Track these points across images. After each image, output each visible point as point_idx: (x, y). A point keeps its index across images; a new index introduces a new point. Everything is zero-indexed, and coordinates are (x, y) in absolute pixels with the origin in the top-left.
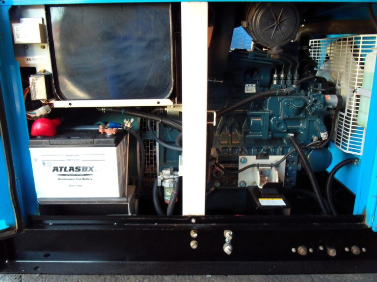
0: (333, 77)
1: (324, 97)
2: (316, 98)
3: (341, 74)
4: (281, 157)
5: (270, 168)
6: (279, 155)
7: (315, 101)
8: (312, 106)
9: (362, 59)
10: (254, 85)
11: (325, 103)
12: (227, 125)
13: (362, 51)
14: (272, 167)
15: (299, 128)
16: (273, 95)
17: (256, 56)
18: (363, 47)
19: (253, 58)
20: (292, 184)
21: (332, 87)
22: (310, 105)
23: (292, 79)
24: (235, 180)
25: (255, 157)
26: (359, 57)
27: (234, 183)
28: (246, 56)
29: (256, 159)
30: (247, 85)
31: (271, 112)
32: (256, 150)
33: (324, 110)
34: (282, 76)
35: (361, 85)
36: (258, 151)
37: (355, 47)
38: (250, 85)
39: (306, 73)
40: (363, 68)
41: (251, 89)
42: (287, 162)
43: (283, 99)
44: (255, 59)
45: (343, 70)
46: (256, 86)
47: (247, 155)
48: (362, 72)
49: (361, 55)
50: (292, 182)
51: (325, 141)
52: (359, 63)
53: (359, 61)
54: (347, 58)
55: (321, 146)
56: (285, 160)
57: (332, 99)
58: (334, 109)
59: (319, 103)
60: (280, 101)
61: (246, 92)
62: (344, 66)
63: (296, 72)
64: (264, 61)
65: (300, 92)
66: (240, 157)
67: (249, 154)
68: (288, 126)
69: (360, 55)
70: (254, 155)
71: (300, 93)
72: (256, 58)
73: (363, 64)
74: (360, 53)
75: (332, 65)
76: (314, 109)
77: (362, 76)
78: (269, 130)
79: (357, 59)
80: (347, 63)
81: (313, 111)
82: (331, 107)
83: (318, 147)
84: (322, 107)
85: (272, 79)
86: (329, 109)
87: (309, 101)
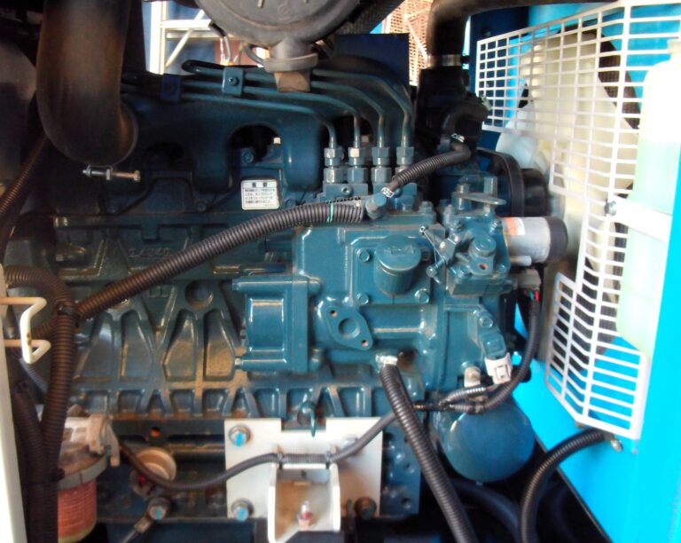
0: (541, 154)
1: (499, 229)
2: (469, 234)
3: (564, 144)
4: (370, 423)
5: (323, 466)
6: (361, 415)
7: (463, 247)
8: (454, 262)
9: (631, 92)
10: (272, 184)
11: (501, 253)
12: (192, 314)
13: (632, 61)
14: (328, 465)
15: (414, 336)
16: (319, 222)
17: (247, 83)
18: (634, 45)
19: (238, 90)
20: (408, 506)
21: (539, 189)
22: (444, 259)
23: (392, 163)
24: (219, 496)
25: (277, 423)
26: (621, 84)
27: (216, 506)
28: (215, 85)
29: (283, 428)
30: (247, 184)
31: (315, 281)
32: (282, 399)
33: (495, 277)
34: (354, 153)
35: (630, 187)
36: (289, 404)
37: (607, 46)
38: (259, 183)
39: (445, 141)
40: (634, 123)
41: (260, 195)
42: (387, 438)
43: (350, 237)
44: (244, 96)
45: (569, 133)
46: (278, 187)
47: (254, 417)
48: (634, 140)
49: (628, 78)
50: (405, 500)
51: (501, 387)
52: (620, 106)
53: (621, 99)
54: (582, 89)
55: (488, 405)
56: (381, 435)
57: (530, 235)
58: (538, 266)
59: (476, 252)
60: (343, 244)
61: (246, 206)
62: (572, 119)
63: (404, 139)
64: (270, 99)
65: (415, 208)
66: (229, 425)
67: (262, 414)
68: (379, 330)
69: (622, 76)
70: (275, 415)
71: (415, 215)
72: (248, 89)
73: (635, 108)
74: (622, 69)
75: (537, 116)
76: (459, 274)
77: (633, 154)
78: (312, 341)
79: (612, 92)
80: (582, 105)
81: (457, 281)
82: (527, 261)
83: (478, 408)
84: (489, 267)
85: (322, 164)
86: (517, 270)
87: (442, 245)
